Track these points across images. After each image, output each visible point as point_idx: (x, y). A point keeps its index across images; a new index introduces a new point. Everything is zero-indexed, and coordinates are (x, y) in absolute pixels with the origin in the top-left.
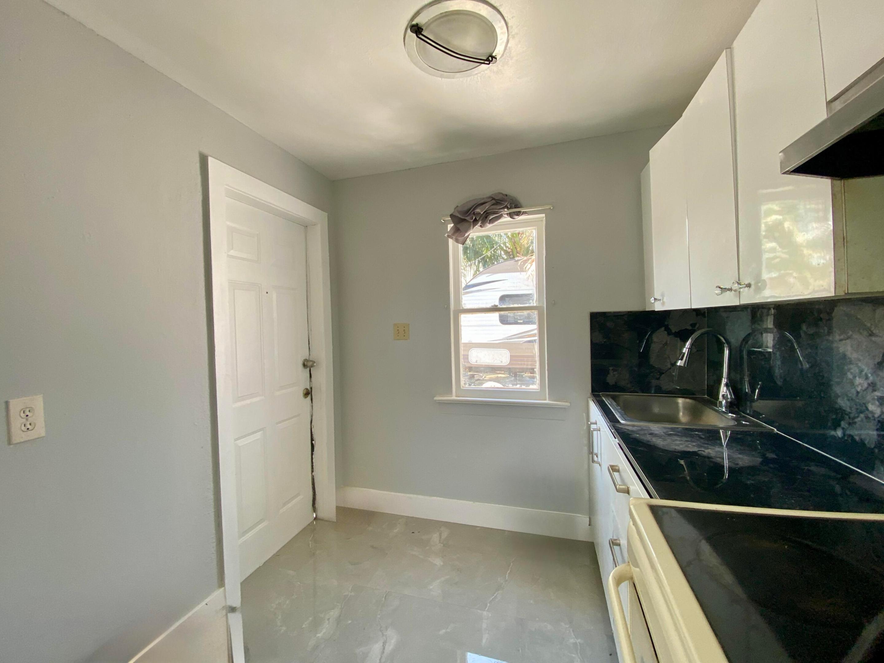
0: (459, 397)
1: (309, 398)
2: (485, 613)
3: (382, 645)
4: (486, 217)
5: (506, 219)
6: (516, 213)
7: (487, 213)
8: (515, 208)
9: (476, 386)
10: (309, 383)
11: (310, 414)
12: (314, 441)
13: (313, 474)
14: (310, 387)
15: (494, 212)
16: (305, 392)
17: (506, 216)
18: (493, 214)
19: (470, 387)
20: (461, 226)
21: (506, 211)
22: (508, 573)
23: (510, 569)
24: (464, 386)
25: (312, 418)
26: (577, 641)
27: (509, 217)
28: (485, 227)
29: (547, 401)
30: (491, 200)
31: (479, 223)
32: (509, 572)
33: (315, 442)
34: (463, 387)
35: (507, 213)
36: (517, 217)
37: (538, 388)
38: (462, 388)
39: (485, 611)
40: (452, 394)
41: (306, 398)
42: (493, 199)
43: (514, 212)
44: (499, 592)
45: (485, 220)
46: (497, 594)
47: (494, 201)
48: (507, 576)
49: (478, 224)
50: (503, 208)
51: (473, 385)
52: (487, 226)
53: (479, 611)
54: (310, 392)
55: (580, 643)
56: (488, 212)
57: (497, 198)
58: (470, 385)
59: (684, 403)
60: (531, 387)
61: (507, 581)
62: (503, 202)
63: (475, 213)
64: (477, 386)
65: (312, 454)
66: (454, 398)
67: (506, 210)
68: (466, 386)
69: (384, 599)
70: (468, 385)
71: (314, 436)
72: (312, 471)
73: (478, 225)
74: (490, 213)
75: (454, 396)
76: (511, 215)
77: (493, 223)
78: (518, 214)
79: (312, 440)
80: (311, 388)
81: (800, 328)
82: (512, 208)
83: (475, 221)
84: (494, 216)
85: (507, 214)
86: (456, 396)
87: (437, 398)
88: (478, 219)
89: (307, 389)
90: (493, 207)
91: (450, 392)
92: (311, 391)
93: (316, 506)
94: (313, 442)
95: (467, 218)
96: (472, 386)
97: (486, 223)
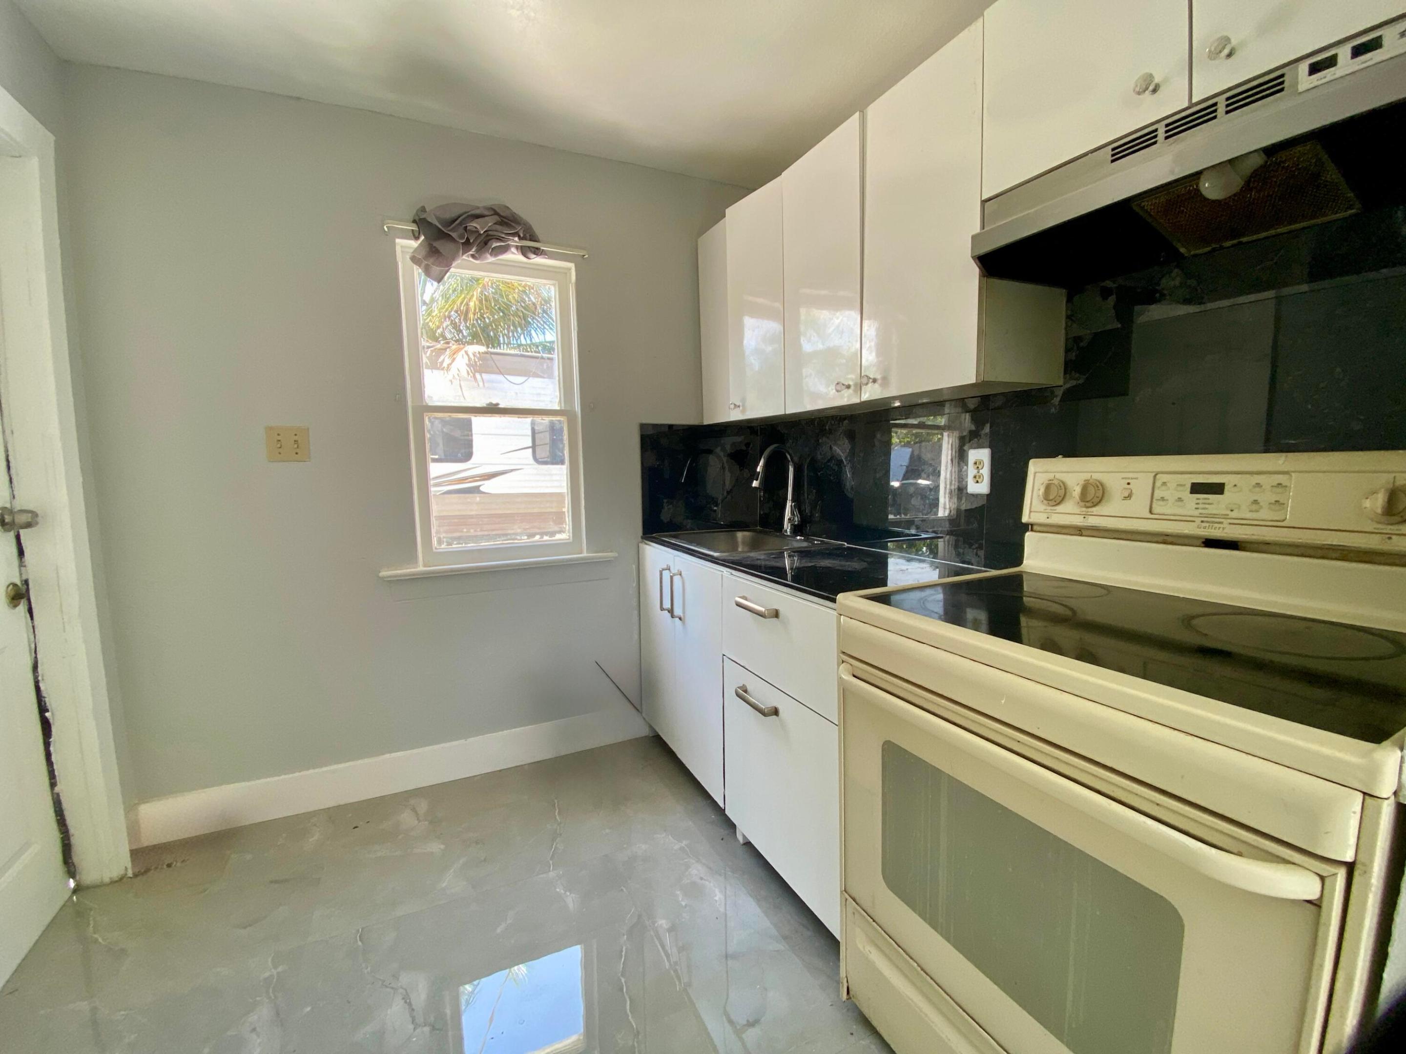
0: (430, 567)
1: (22, 608)
2: (552, 874)
3: (402, 1002)
4: (486, 243)
5: (514, 256)
6: (533, 250)
7: (488, 235)
8: (531, 240)
9: (462, 544)
10: (17, 570)
11: (30, 645)
12: (47, 711)
13: (57, 789)
14: (22, 581)
15: (499, 236)
16: (12, 593)
17: (513, 250)
18: (496, 240)
19: (450, 547)
20: (443, 246)
21: (516, 242)
22: (556, 814)
23: (557, 808)
24: (438, 547)
25: (36, 657)
26: (683, 845)
27: (520, 253)
28: (483, 261)
29: (585, 554)
30: (492, 215)
31: (473, 250)
32: (557, 811)
33: (53, 714)
34: (436, 549)
35: (517, 245)
36: (533, 256)
37: (568, 538)
38: (434, 550)
39: (550, 871)
40: (417, 563)
41: (15, 606)
42: (496, 213)
43: (529, 247)
44: (557, 841)
45: (483, 247)
46: (556, 844)
47: (496, 218)
48: (557, 817)
49: (469, 251)
50: (514, 235)
51: (455, 543)
52: (486, 258)
53: (542, 876)
54: (24, 591)
55: (686, 845)
56: (490, 233)
57: (502, 214)
58: (449, 544)
59: (744, 537)
60: (558, 536)
61: (561, 823)
62: (513, 224)
63: (468, 228)
64: (464, 545)
65: (47, 744)
66: (421, 568)
67: (516, 239)
68: (443, 546)
69: (360, 943)
70: (445, 544)
71: (47, 700)
72: (53, 784)
73: (471, 253)
74: (492, 236)
75: (421, 566)
76: (524, 251)
77: (496, 255)
78: (537, 251)
79: (42, 709)
80: (26, 582)
81: (875, 436)
82: (526, 239)
83: (467, 244)
84: (498, 244)
85: (517, 247)
86: (425, 566)
87: (384, 573)
88: (471, 241)
89: (15, 585)
90: (498, 227)
91: (412, 558)
92: (28, 590)
93: (76, 859)
94: (47, 714)
95: (454, 235)
96: (454, 546)
97: (484, 253)
